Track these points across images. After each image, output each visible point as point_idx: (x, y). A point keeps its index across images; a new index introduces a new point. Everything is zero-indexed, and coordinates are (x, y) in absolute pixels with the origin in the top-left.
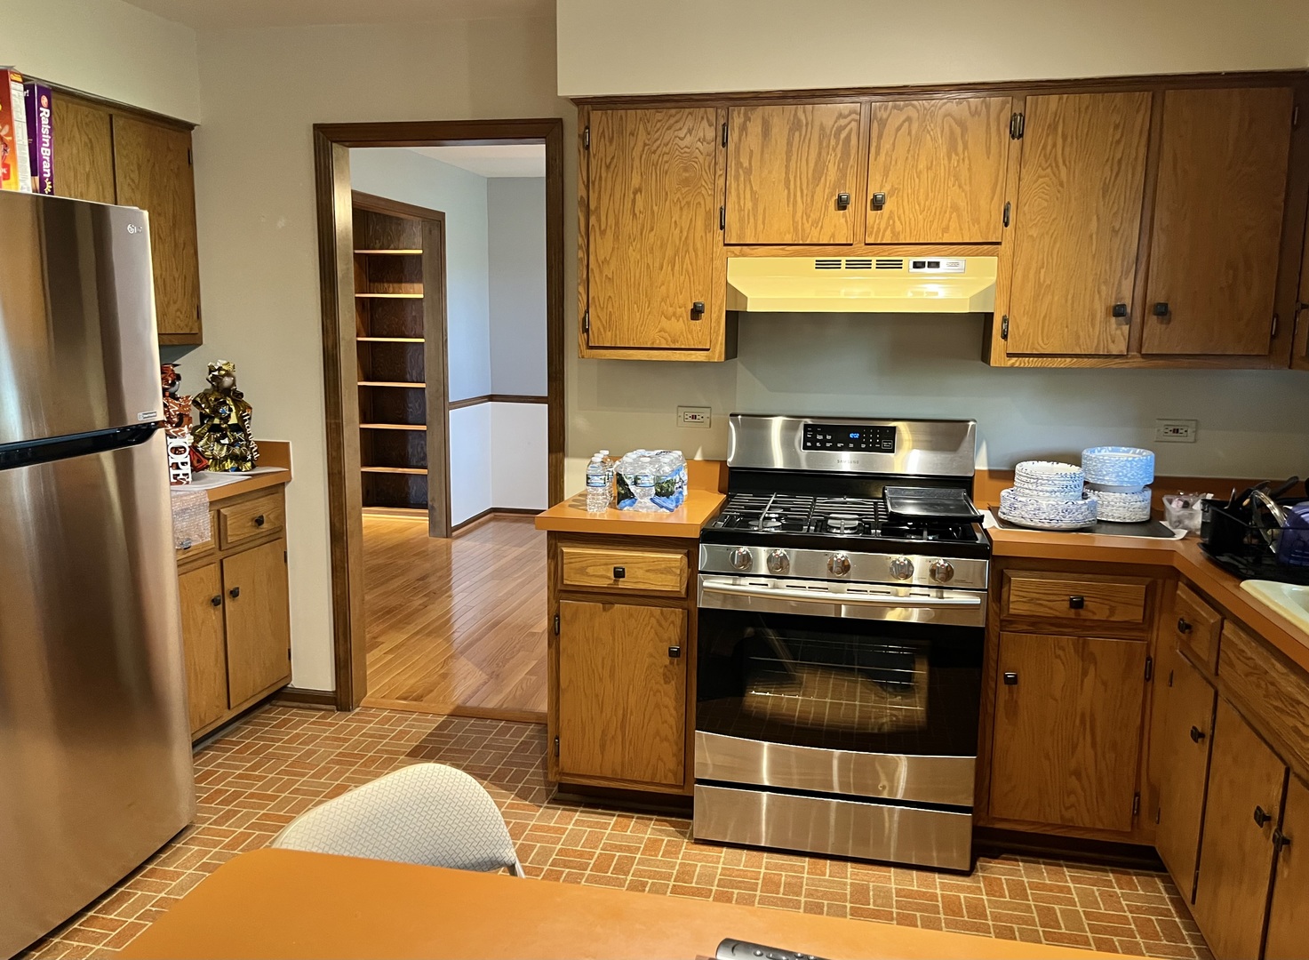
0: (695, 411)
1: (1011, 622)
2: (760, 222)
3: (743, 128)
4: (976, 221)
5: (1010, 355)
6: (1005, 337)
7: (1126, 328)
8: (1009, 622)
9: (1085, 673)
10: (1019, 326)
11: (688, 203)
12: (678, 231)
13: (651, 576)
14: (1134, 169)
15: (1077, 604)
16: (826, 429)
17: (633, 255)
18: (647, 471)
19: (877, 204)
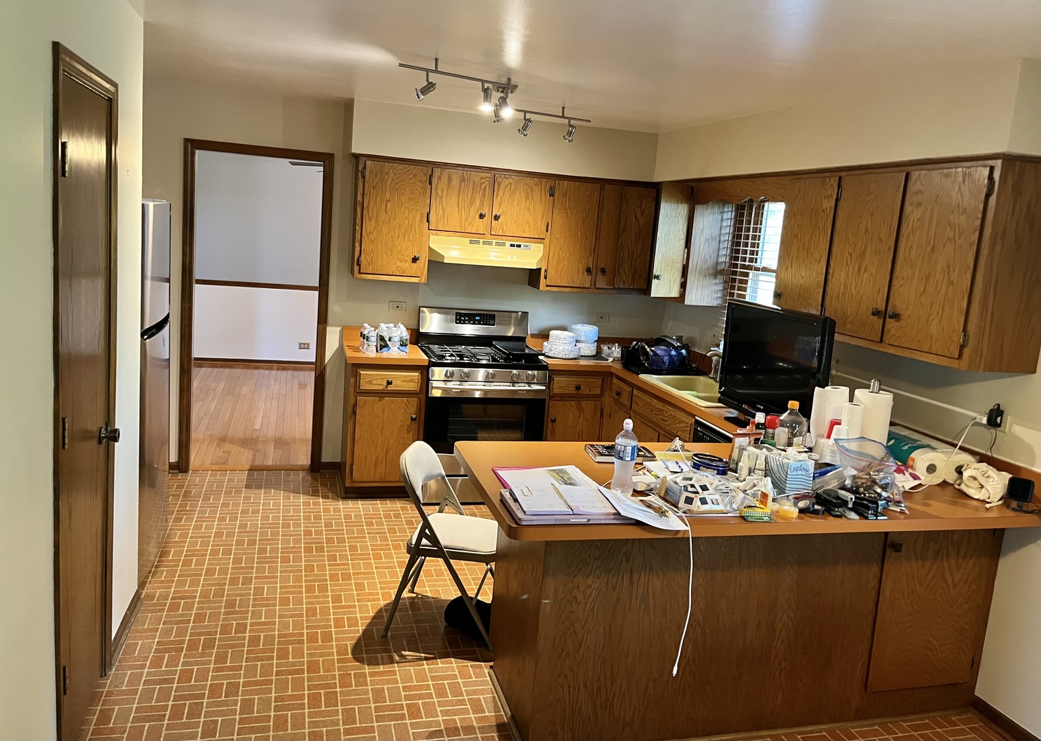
0: (398, 304)
1: (553, 397)
2: (446, 220)
3: (439, 178)
4: (536, 229)
5: (547, 286)
6: (546, 278)
7: (590, 277)
8: (552, 397)
9: (580, 416)
10: (551, 274)
11: (413, 209)
12: (407, 222)
13: (404, 383)
14: (594, 213)
15: (578, 388)
16: (465, 315)
17: (385, 230)
18: (396, 334)
19: (497, 218)
